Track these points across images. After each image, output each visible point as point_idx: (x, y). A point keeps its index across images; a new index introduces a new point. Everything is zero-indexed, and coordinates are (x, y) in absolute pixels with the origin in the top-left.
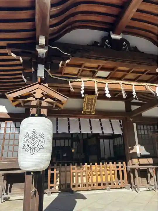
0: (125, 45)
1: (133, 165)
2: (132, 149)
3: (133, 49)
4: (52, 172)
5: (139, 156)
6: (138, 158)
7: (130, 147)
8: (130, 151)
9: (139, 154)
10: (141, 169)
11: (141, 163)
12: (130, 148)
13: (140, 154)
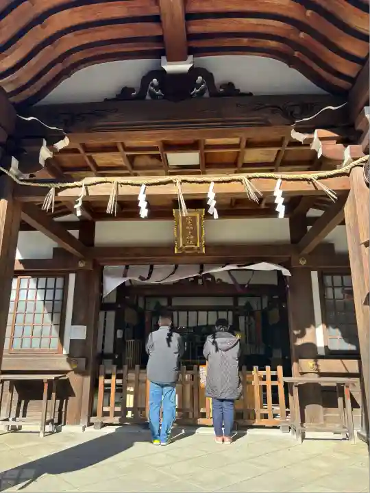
0: (202, 83)
1: (302, 374)
2: (303, 335)
3: (221, 90)
4: (107, 381)
5: (322, 352)
6: (317, 357)
7: (297, 330)
8: (295, 341)
9: (321, 348)
10: (322, 384)
11: (322, 370)
12: (296, 332)
13: (326, 347)
